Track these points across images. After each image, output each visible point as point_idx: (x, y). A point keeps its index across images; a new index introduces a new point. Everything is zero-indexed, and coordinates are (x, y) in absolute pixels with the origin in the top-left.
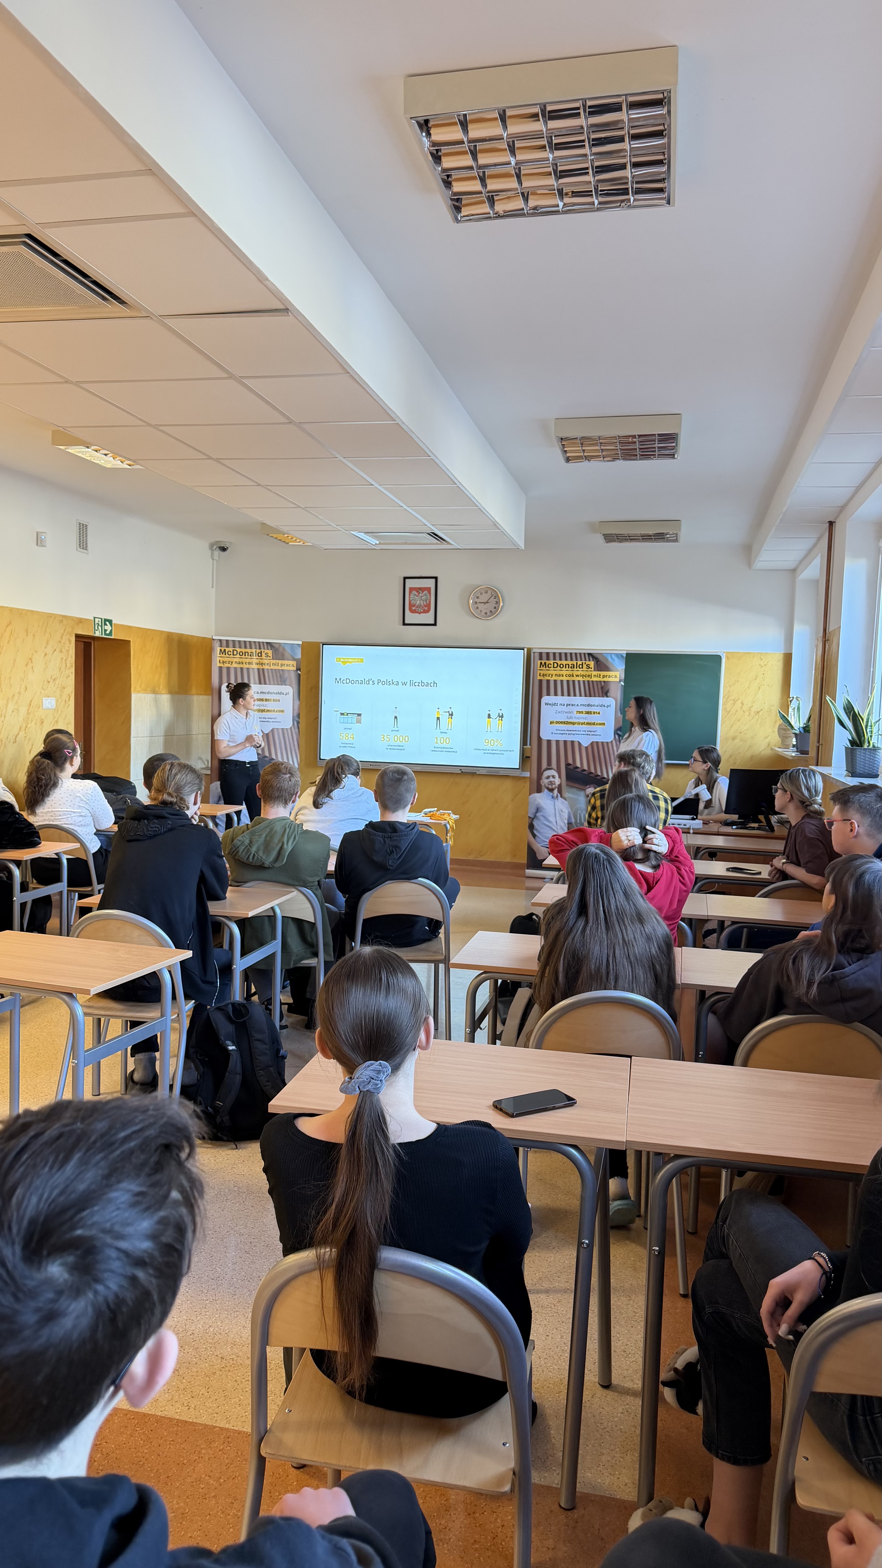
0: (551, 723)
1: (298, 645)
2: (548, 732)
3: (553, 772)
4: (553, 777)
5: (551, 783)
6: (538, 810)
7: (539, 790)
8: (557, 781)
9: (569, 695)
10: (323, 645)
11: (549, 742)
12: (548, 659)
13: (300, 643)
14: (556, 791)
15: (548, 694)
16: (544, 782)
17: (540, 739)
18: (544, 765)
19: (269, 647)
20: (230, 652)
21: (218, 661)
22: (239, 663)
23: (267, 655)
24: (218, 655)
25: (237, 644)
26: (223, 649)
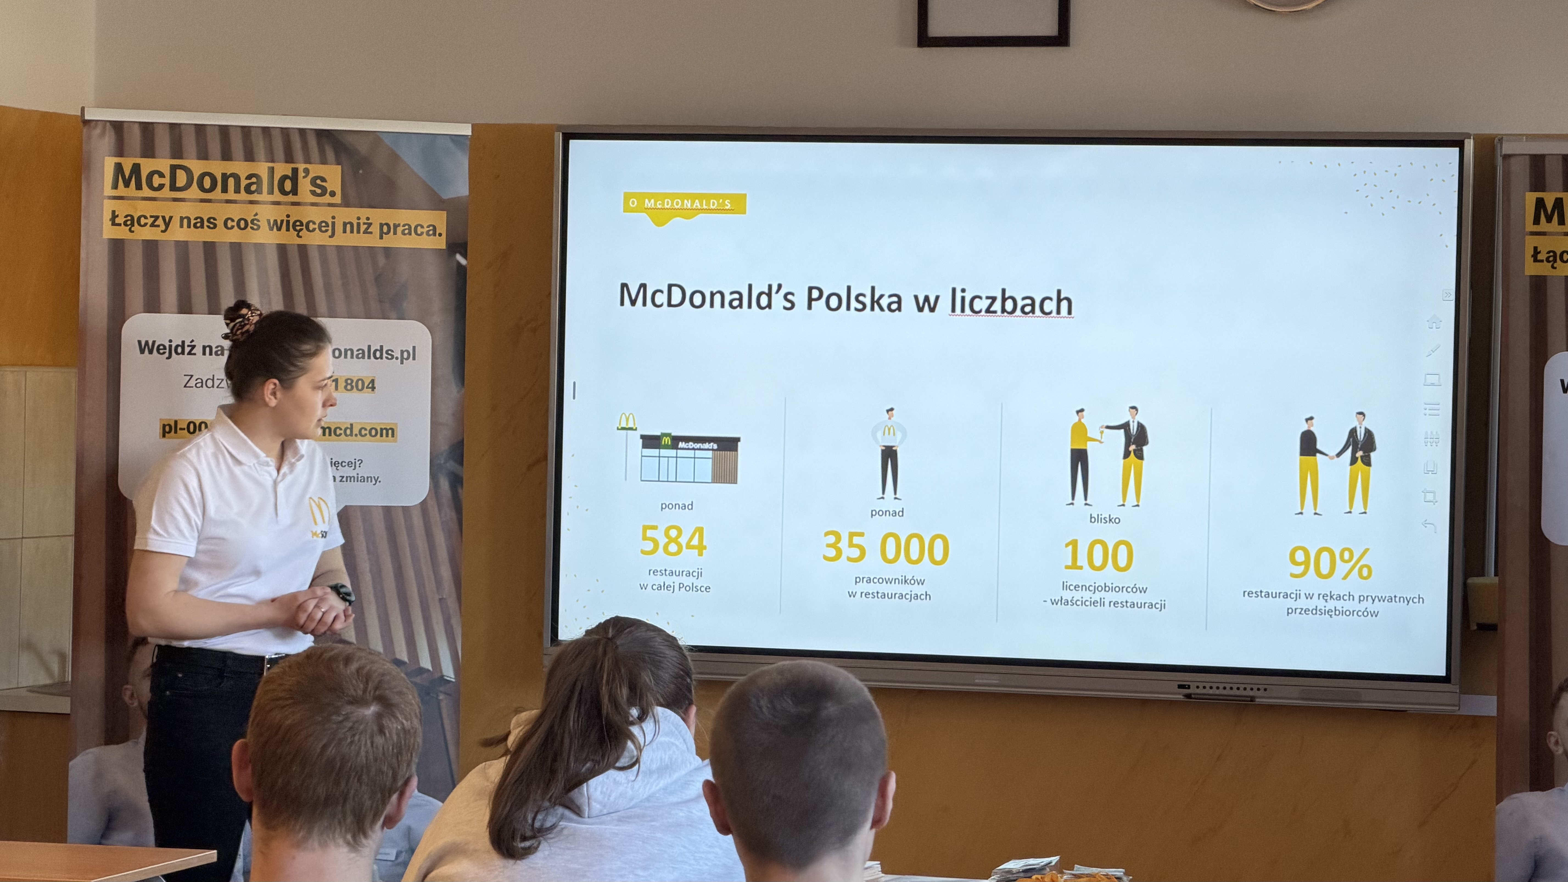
1: (455, 139)
7: (1541, 778)
10: (568, 137)
13: (466, 130)
19: (330, 154)
20: (162, 175)
21: (107, 216)
22: (200, 223)
23: (319, 186)
24: (108, 191)
25: (190, 143)
26: (127, 164)
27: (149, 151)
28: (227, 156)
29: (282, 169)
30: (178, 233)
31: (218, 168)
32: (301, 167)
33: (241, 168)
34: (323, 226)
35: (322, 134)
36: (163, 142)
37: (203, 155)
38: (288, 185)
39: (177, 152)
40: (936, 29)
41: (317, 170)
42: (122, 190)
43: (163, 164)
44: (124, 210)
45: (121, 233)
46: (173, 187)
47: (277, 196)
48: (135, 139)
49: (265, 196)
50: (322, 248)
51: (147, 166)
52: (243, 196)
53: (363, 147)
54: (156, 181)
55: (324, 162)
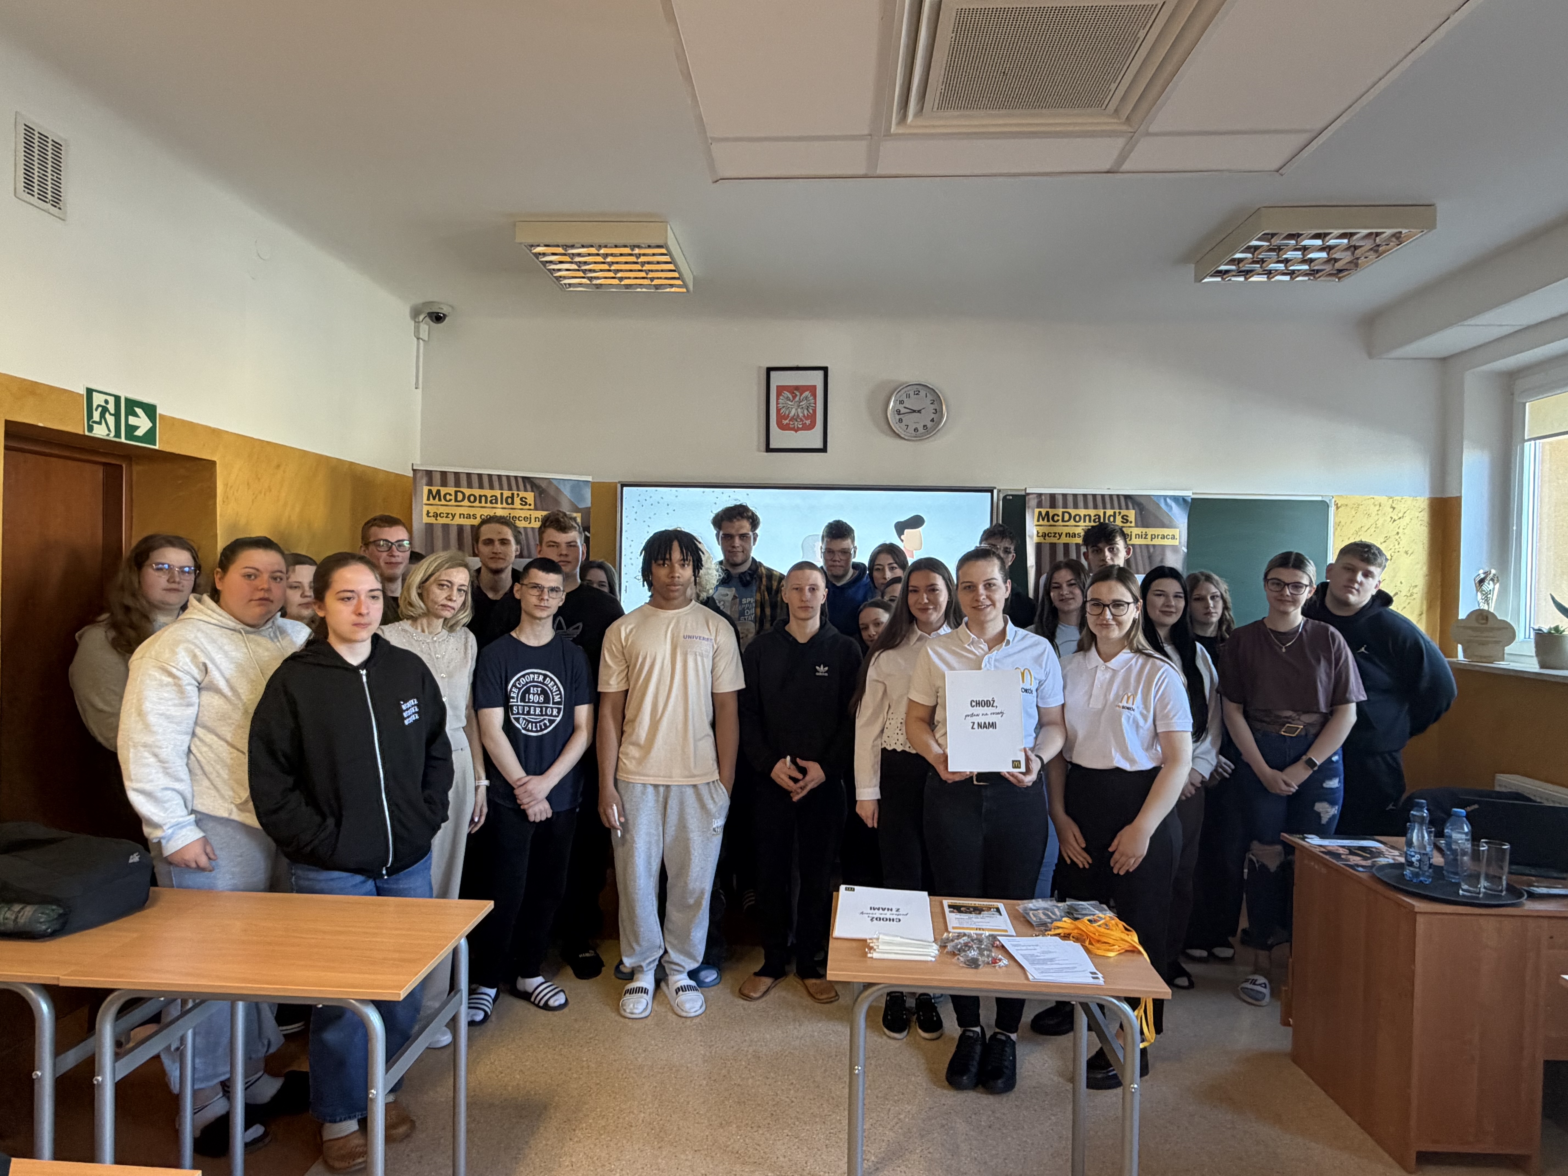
1: (585, 482)
12: (1053, 505)
13: (590, 479)
19: (529, 487)
20: (450, 495)
21: (425, 513)
22: (469, 517)
23: (524, 502)
24: (425, 501)
25: (464, 481)
26: (434, 489)
27: (444, 484)
28: (481, 487)
29: (507, 493)
30: (458, 521)
31: (477, 492)
32: (516, 493)
33: (489, 493)
34: (525, 519)
35: (525, 479)
36: (451, 479)
37: (470, 486)
38: (510, 500)
39: (457, 484)
40: (772, 446)
41: (522, 494)
42: (432, 501)
43: (452, 490)
44: (432, 509)
45: (432, 520)
46: (456, 500)
47: (505, 505)
48: (437, 478)
49: (499, 505)
50: (525, 528)
51: (444, 491)
52: (489, 505)
53: (544, 485)
54: (448, 497)
55: (526, 490)
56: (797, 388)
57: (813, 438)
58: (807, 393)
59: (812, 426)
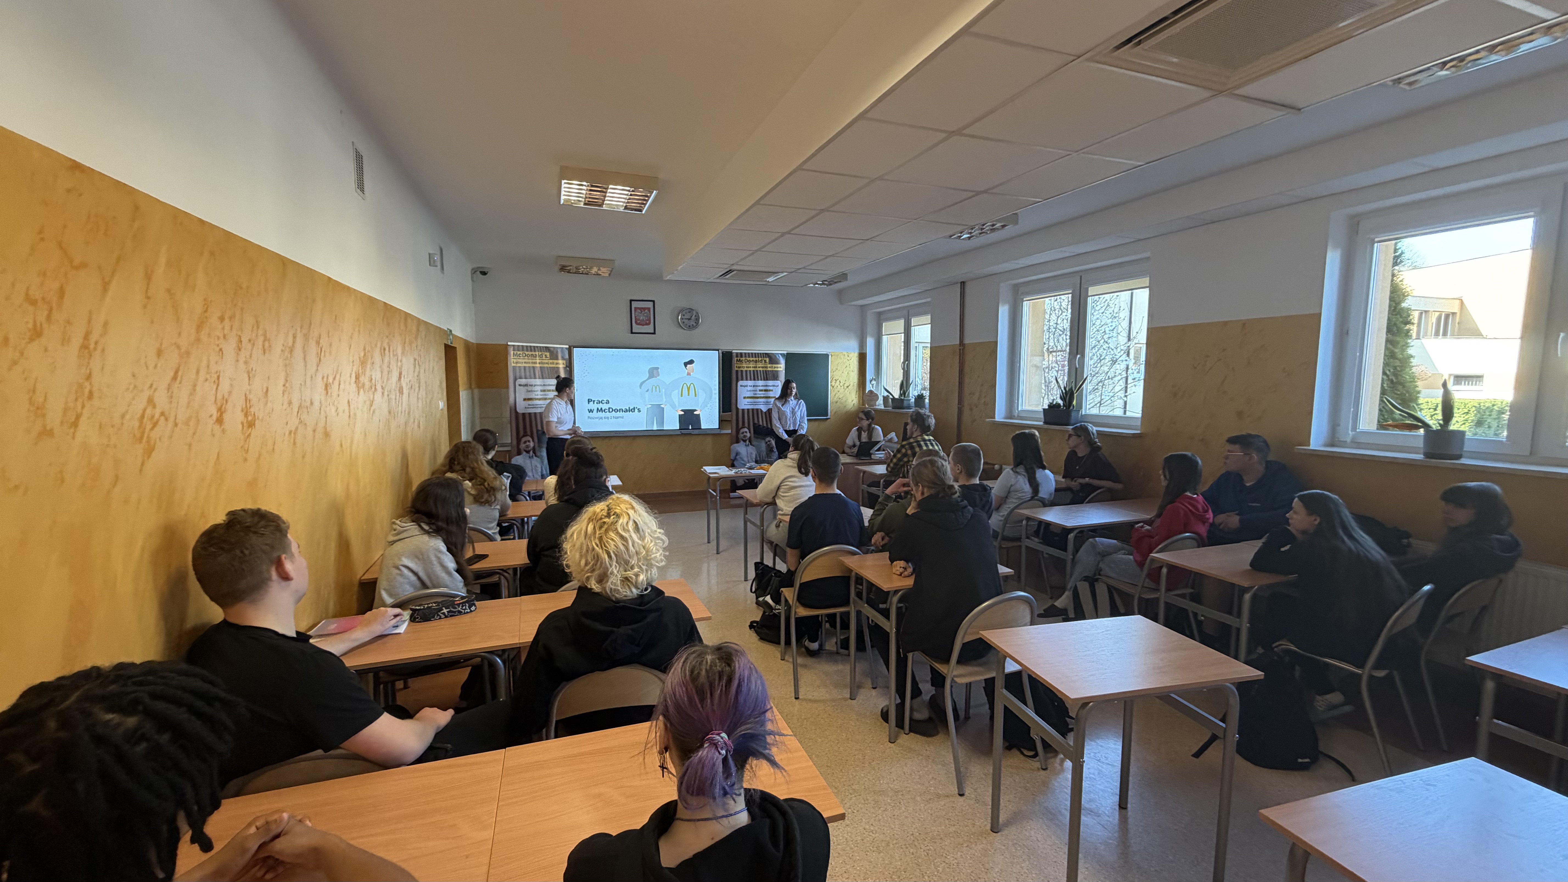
0: (744, 398)
1: (565, 348)
2: (744, 404)
3: (746, 430)
4: (746, 432)
5: (745, 436)
6: (737, 454)
7: (737, 442)
8: (748, 435)
9: (754, 380)
10: (575, 347)
11: (743, 410)
12: (741, 357)
14: (748, 442)
15: (742, 380)
16: (741, 436)
17: (737, 409)
18: (740, 425)
21: (512, 362)
22: (527, 363)
23: (546, 356)
24: (512, 357)
25: (525, 348)
26: (515, 352)
27: (518, 350)
28: (531, 351)
29: (540, 353)
30: (524, 365)
32: (543, 353)
33: (534, 353)
34: (547, 363)
35: (545, 347)
36: (520, 348)
37: (527, 351)
38: (541, 356)
40: (633, 331)
41: (546, 353)
43: (521, 353)
44: (515, 361)
45: (515, 365)
46: (523, 357)
48: (515, 348)
49: (538, 358)
50: (546, 367)
51: (518, 353)
52: (534, 358)
53: (552, 349)
54: (520, 356)
56: (642, 308)
57: (650, 329)
58: (646, 311)
59: (649, 324)
